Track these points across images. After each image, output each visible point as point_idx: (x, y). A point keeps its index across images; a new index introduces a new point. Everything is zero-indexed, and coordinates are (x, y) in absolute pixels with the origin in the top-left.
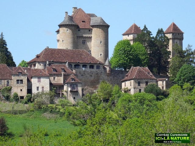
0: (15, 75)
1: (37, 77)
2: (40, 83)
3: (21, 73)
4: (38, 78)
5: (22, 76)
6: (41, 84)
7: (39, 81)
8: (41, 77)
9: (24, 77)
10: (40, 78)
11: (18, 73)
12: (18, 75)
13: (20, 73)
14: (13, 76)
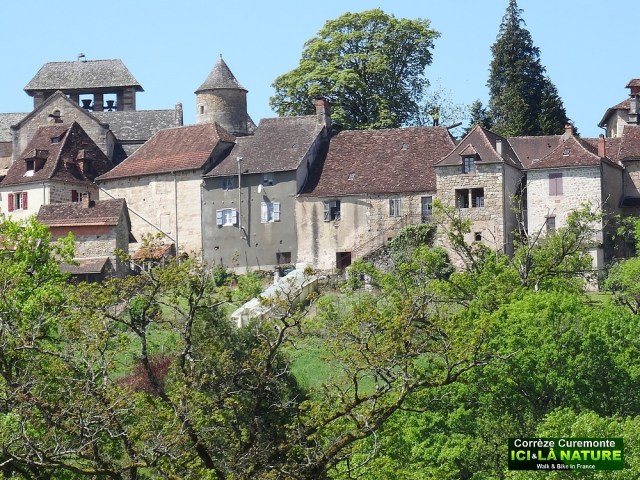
0: (446, 169)
1: (547, 174)
2: (558, 197)
3: (477, 157)
4: (551, 177)
5: (480, 171)
6: (564, 200)
7: (556, 191)
8: (565, 172)
9: (490, 175)
10: (561, 175)
11: (464, 157)
12: (463, 169)
13: (469, 157)
14: (441, 175)
